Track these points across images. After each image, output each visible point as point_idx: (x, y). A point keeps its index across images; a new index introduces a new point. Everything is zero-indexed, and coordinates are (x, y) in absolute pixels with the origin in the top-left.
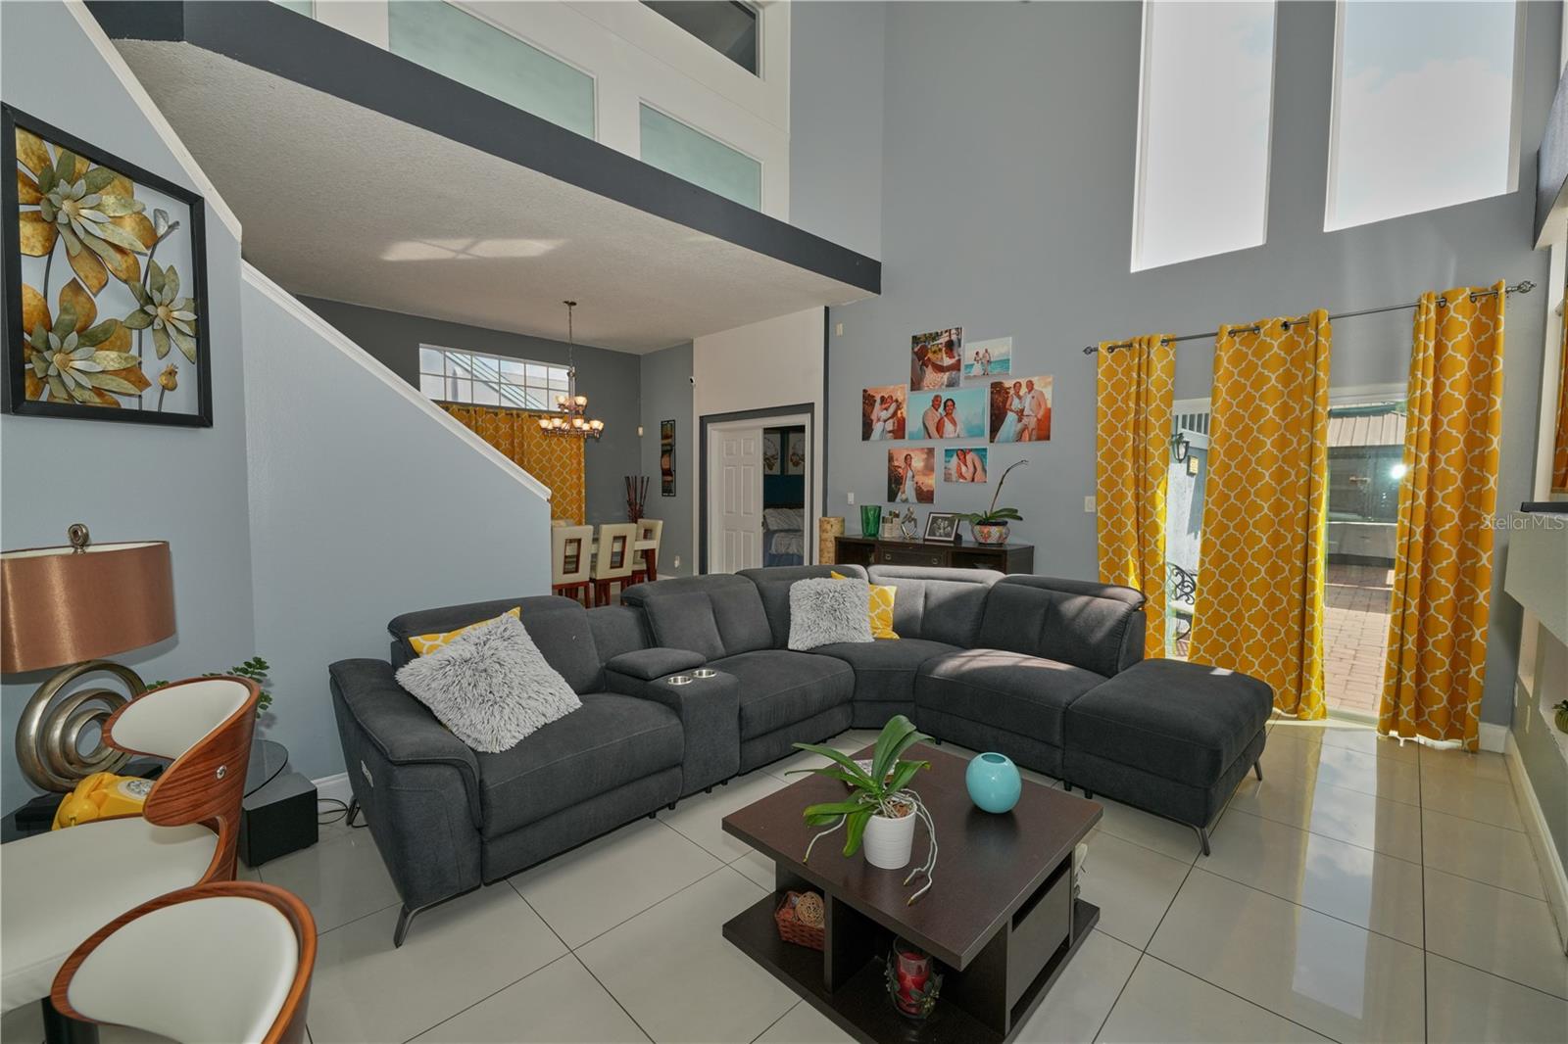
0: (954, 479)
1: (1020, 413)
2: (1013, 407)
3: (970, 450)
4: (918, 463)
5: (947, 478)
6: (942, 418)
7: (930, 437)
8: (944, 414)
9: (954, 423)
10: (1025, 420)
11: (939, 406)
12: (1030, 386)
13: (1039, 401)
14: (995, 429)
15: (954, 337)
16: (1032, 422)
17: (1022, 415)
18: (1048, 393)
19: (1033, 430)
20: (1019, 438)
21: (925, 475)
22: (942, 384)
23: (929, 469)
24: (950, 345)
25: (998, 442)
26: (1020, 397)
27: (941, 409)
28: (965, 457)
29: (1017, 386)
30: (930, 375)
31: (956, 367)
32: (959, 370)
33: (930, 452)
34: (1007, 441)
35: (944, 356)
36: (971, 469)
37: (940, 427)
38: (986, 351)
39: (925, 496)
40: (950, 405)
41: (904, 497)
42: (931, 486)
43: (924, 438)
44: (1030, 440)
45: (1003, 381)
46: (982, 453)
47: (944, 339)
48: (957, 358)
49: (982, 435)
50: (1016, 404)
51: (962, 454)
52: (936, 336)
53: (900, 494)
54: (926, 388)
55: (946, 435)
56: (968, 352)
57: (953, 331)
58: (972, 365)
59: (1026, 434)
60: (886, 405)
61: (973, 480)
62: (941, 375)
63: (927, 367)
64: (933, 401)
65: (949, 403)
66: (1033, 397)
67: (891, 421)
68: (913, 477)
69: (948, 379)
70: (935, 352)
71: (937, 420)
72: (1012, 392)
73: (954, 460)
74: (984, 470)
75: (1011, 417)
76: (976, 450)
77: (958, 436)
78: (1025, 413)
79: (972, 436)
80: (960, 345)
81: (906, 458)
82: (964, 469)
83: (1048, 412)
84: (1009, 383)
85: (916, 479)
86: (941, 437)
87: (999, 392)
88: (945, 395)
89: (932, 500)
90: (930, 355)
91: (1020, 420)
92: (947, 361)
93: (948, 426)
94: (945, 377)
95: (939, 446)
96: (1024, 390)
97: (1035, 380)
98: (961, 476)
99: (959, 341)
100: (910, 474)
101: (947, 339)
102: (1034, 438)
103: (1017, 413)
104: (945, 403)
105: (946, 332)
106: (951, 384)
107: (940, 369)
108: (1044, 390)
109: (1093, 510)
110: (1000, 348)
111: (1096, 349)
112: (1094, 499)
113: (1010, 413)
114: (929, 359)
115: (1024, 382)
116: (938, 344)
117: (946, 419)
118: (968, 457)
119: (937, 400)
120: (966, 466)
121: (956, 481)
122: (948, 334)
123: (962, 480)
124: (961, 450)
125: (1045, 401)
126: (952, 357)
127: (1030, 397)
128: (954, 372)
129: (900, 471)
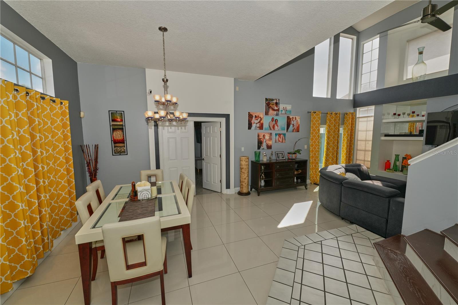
0: (277, 142)
2: (292, 123)
3: (282, 134)
4: (267, 137)
5: (276, 142)
6: (274, 124)
7: (271, 130)
8: (275, 123)
9: (278, 126)
10: (294, 127)
11: (274, 121)
12: (296, 118)
13: (297, 123)
14: (288, 129)
15: (278, 101)
19: (296, 129)
20: (293, 131)
21: (269, 141)
22: (274, 114)
23: (270, 139)
24: (277, 104)
25: (288, 132)
26: (293, 121)
27: (274, 122)
30: (271, 111)
31: (278, 110)
32: (279, 111)
33: (271, 134)
34: (290, 132)
35: (275, 107)
36: (282, 139)
37: (274, 127)
38: (286, 107)
39: (269, 147)
40: (276, 121)
41: (263, 148)
42: (271, 144)
43: (269, 130)
46: (284, 135)
47: (275, 101)
48: (278, 108)
49: (285, 130)
50: (292, 122)
51: (280, 135)
52: (273, 100)
53: (261, 147)
54: (270, 115)
55: (275, 129)
56: (281, 106)
57: (277, 100)
58: (282, 111)
59: (294, 130)
60: (257, 119)
61: (282, 142)
62: (274, 112)
63: (270, 109)
64: (272, 119)
65: (276, 120)
67: (259, 124)
68: (266, 141)
69: (276, 113)
70: (272, 105)
71: (273, 125)
72: (292, 119)
73: (277, 136)
74: (285, 139)
75: (291, 126)
77: (279, 130)
78: (295, 125)
79: (282, 130)
80: (279, 104)
81: (263, 136)
82: (280, 139)
83: (299, 125)
84: (291, 117)
85: (266, 142)
86: (274, 130)
87: (289, 119)
88: (275, 118)
89: (272, 148)
90: (271, 105)
91: (293, 127)
92: (276, 108)
93: (276, 127)
94: (275, 112)
95: (274, 133)
96: (294, 119)
97: (297, 117)
98: (279, 141)
99: (279, 103)
100: (265, 141)
101: (276, 101)
102: (296, 131)
103: (293, 125)
104: (275, 120)
105: (275, 99)
106: (277, 115)
107: (274, 110)
108: (298, 120)
109: (306, 148)
110: (289, 107)
111: (311, 112)
112: (306, 146)
113: (291, 125)
114: (270, 106)
115: (294, 117)
116: (273, 102)
117: (275, 125)
118: (281, 136)
119: (273, 119)
120: (280, 138)
121: (278, 142)
122: (276, 100)
123: (279, 142)
124: (279, 134)
125: (298, 122)
126: (277, 107)
127: (295, 121)
128: (278, 112)
129: (262, 140)
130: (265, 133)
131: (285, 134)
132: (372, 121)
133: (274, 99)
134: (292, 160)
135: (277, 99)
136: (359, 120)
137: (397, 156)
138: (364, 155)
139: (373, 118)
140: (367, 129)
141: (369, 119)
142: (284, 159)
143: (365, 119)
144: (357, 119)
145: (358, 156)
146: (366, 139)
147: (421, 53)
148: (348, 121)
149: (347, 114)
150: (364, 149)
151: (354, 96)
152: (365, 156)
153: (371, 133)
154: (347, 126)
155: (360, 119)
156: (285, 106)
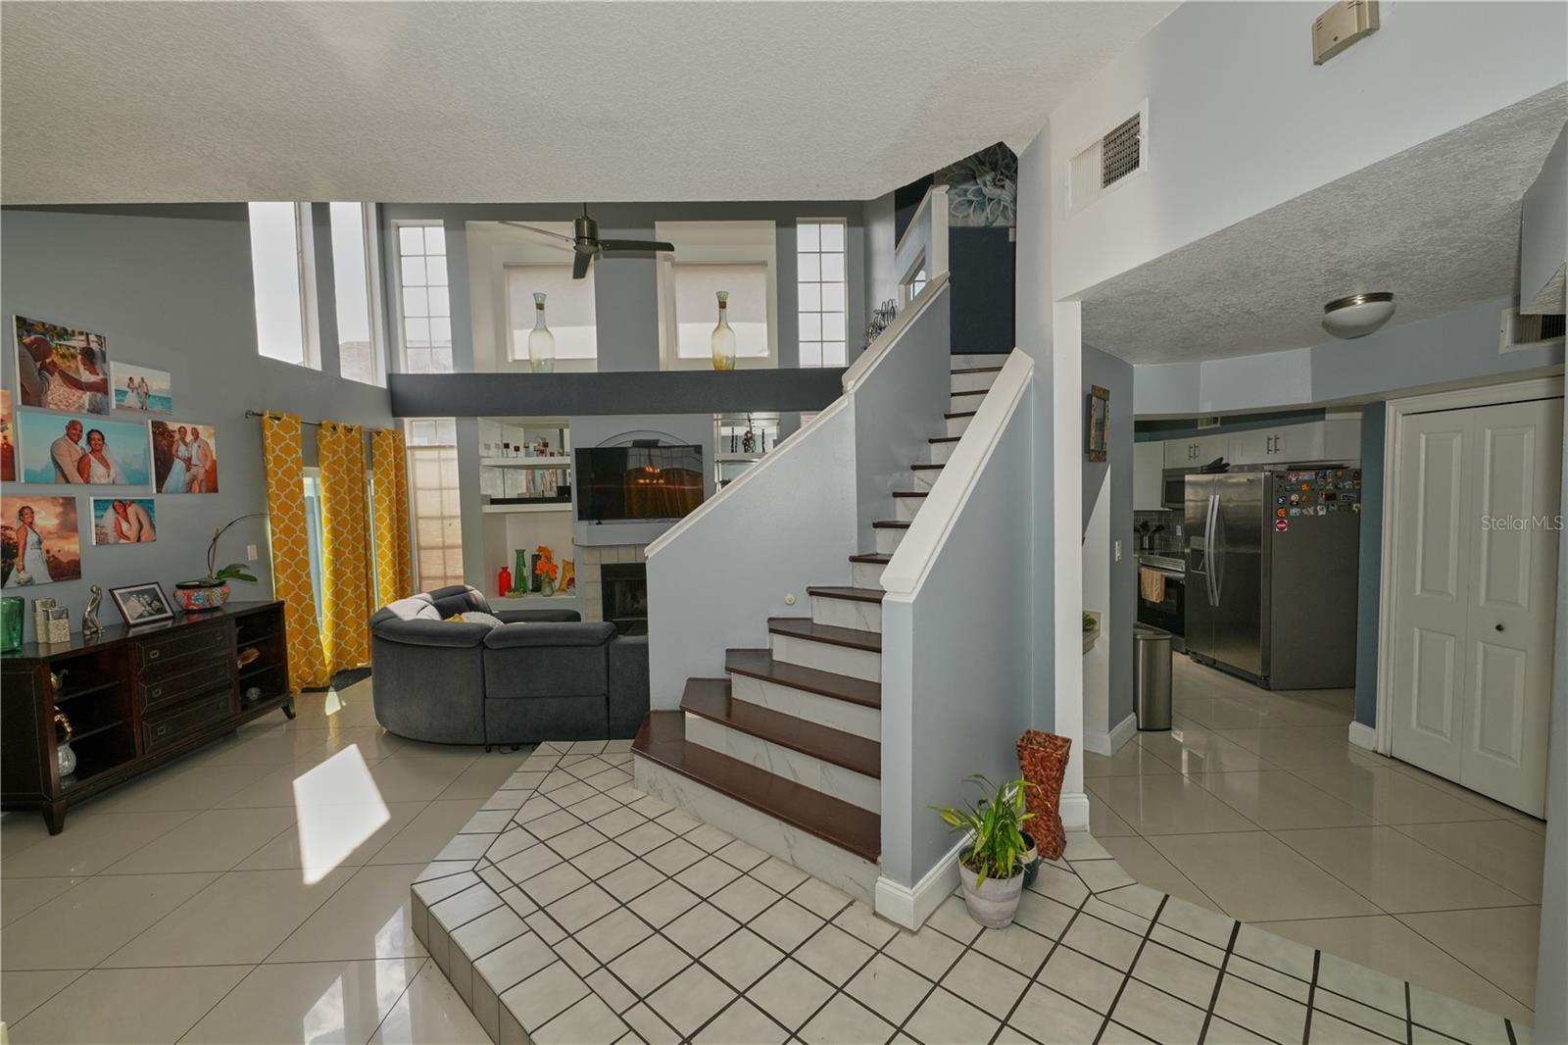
0: (111, 540)
1: (188, 461)
2: (180, 454)
3: (133, 502)
4: (46, 518)
5: (102, 540)
6: (85, 455)
7: (68, 482)
8: (88, 449)
9: (106, 465)
10: (194, 470)
11: (80, 437)
12: (195, 433)
13: (206, 454)
14: (161, 478)
15: (94, 346)
16: (201, 474)
17: (190, 464)
18: (212, 443)
19: (201, 481)
20: (189, 489)
21: (61, 537)
22: (81, 407)
23: (69, 528)
24: (89, 357)
25: (166, 493)
26: (186, 444)
27: (83, 442)
28: (125, 510)
29: (183, 431)
30: (57, 390)
31: (102, 387)
32: (106, 394)
33: (69, 503)
34: (176, 492)
35: (81, 367)
36: (135, 526)
37: (83, 468)
38: (143, 380)
39: (64, 570)
40: (96, 440)
41: (23, 576)
42: (75, 554)
43: (56, 483)
44: (200, 492)
45: (168, 423)
46: (147, 505)
47: (78, 343)
48: (101, 376)
49: (145, 482)
50: (182, 450)
51: (121, 507)
52: (64, 334)
53: (14, 572)
54: (52, 406)
55: (94, 479)
56: (118, 373)
57: (92, 338)
59: (196, 486)
61: (139, 540)
62: (79, 393)
63: (52, 374)
64: (68, 428)
65: (96, 436)
66: (199, 447)
68: (40, 542)
69: (90, 402)
70: (63, 356)
71: (76, 457)
72: (177, 436)
73: (110, 515)
74: (152, 526)
75: (178, 465)
76: (141, 501)
77: (114, 483)
78: (194, 461)
79: (130, 484)
80: (104, 361)
81: (21, 512)
82: (125, 526)
83: (214, 465)
84: (173, 426)
85: (46, 544)
86: (87, 482)
87: (162, 434)
88: (89, 423)
89: (80, 574)
90: (55, 358)
91: (188, 469)
92: (86, 376)
93: (97, 468)
94: (87, 397)
95: (85, 496)
96: (189, 438)
97: (200, 428)
98: (122, 535)
99: (103, 354)
100: (32, 538)
101: (84, 344)
102: (203, 489)
103: (184, 460)
104: (89, 434)
105: (81, 333)
106: (96, 410)
107: (77, 384)
108: (209, 441)
109: (256, 558)
110: (159, 382)
111: (261, 415)
112: (254, 547)
113: (177, 461)
114: (53, 363)
115: (189, 427)
116: (68, 347)
117: (92, 457)
118: (131, 511)
119: (73, 430)
120: (128, 521)
121: (115, 543)
122: (83, 338)
123: (122, 541)
124: (120, 501)
125: (211, 452)
126: (94, 372)
127: (195, 445)
128: (99, 395)
129: (13, 534)
130: (33, 501)
131: (152, 501)
132: (453, 460)
133: (69, 329)
134: (208, 616)
135: (87, 334)
136: (413, 455)
137: (520, 553)
138: (442, 562)
139: (454, 453)
140: (441, 482)
141: (443, 453)
142: (170, 614)
143: (434, 454)
144: (408, 452)
145: (423, 566)
146: (442, 513)
147: (540, 307)
148: (384, 455)
149: (379, 433)
150: (441, 545)
151: (391, 377)
152: (445, 564)
153: (455, 496)
154: (386, 473)
155: (419, 454)
156: (138, 373)
